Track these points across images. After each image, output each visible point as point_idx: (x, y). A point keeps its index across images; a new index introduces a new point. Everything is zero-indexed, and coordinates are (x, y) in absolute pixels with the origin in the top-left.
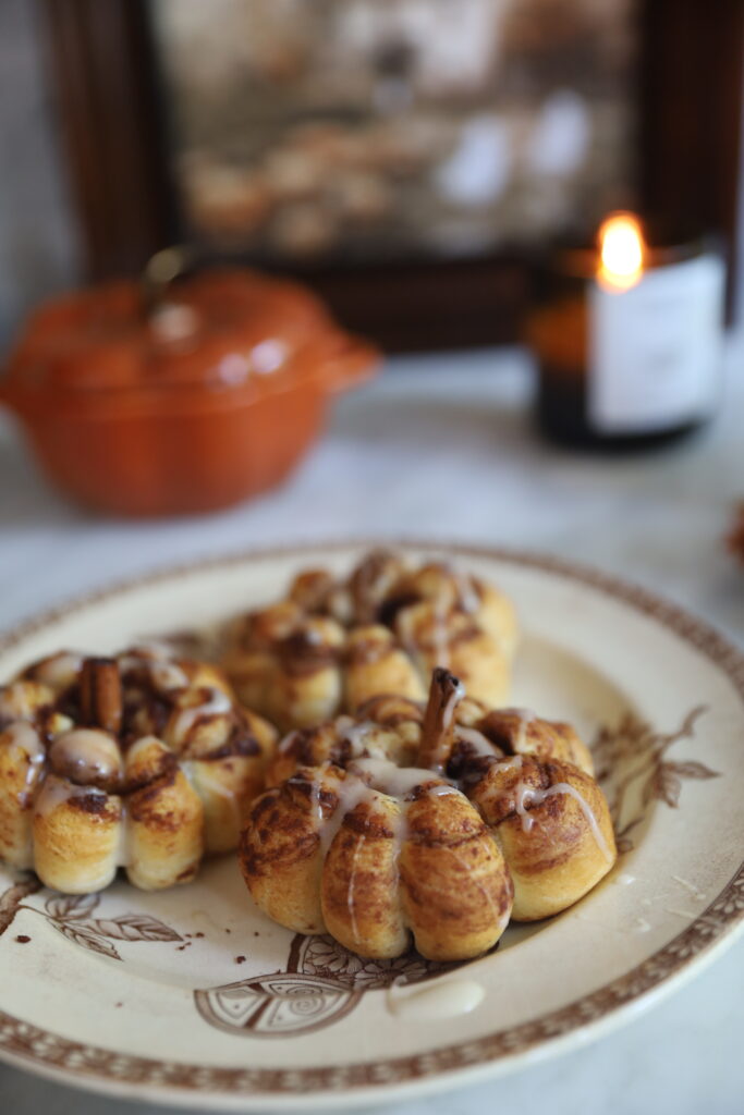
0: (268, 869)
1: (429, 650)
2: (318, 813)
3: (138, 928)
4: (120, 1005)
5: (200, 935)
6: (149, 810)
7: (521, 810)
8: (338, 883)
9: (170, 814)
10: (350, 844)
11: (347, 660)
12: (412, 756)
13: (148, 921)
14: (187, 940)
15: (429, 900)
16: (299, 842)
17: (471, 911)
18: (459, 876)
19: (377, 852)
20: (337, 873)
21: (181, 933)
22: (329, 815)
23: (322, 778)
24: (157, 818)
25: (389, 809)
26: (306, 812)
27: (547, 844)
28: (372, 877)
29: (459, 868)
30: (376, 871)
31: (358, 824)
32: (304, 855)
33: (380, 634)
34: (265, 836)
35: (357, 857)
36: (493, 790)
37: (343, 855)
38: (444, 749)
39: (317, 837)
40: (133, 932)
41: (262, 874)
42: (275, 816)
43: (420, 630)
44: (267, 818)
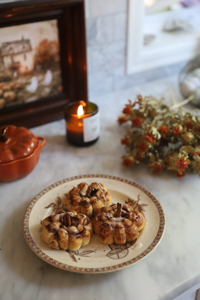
0: (106, 237)
1: (103, 198)
2: (111, 228)
3: (87, 252)
4: (101, 262)
5: (96, 250)
6: (85, 235)
7: (136, 219)
8: (119, 236)
9: (88, 235)
10: (118, 231)
11: (92, 203)
12: (116, 216)
13: (87, 251)
14: (95, 251)
15: (131, 234)
16: (110, 232)
17: (136, 234)
18: (134, 230)
19: (122, 230)
20: (118, 235)
21: (93, 250)
22: (112, 228)
23: (109, 223)
24: (87, 236)
25: (120, 224)
26: (110, 228)
27: (140, 222)
28: (123, 234)
29: (133, 229)
30: (123, 233)
31: (117, 228)
32: (111, 234)
33: (95, 198)
34: (105, 233)
35: (120, 232)
36: (131, 217)
37: (118, 232)
38: (121, 214)
39: (112, 231)
40: (86, 253)
41: (106, 238)
42: (105, 230)
43: (100, 195)
44: (103, 231)
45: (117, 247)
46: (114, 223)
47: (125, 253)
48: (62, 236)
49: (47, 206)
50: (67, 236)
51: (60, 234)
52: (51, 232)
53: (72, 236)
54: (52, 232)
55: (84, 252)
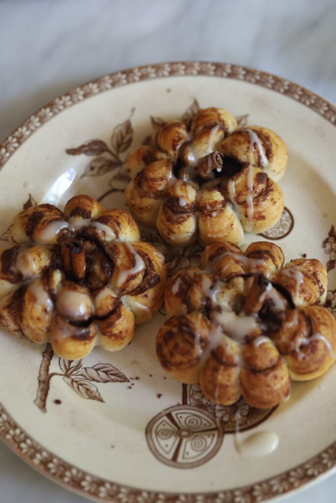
0: (174, 368)
1: (244, 204)
2: (199, 350)
3: (106, 372)
5: (137, 378)
6: (111, 331)
7: (298, 350)
8: (210, 387)
9: (121, 332)
10: (216, 370)
11: (201, 210)
13: (110, 368)
14: (132, 381)
16: (189, 361)
18: (268, 389)
19: (229, 375)
20: (210, 382)
21: (128, 377)
23: (201, 330)
24: (115, 335)
26: (192, 345)
27: (309, 365)
28: (226, 386)
29: (268, 386)
30: (228, 383)
31: (218, 357)
32: (192, 366)
33: (218, 196)
34: (172, 354)
35: (220, 377)
36: (284, 338)
37: (213, 375)
38: (258, 308)
39: (198, 359)
40: (103, 375)
42: (177, 344)
43: (239, 194)
44: (172, 344)
45: (204, 401)
46: (217, 337)
47: (205, 449)
48: (31, 313)
49: (77, 145)
50: (47, 318)
51: (27, 302)
52: (8, 279)
53: (61, 323)
54: (12, 282)
55: (97, 370)
